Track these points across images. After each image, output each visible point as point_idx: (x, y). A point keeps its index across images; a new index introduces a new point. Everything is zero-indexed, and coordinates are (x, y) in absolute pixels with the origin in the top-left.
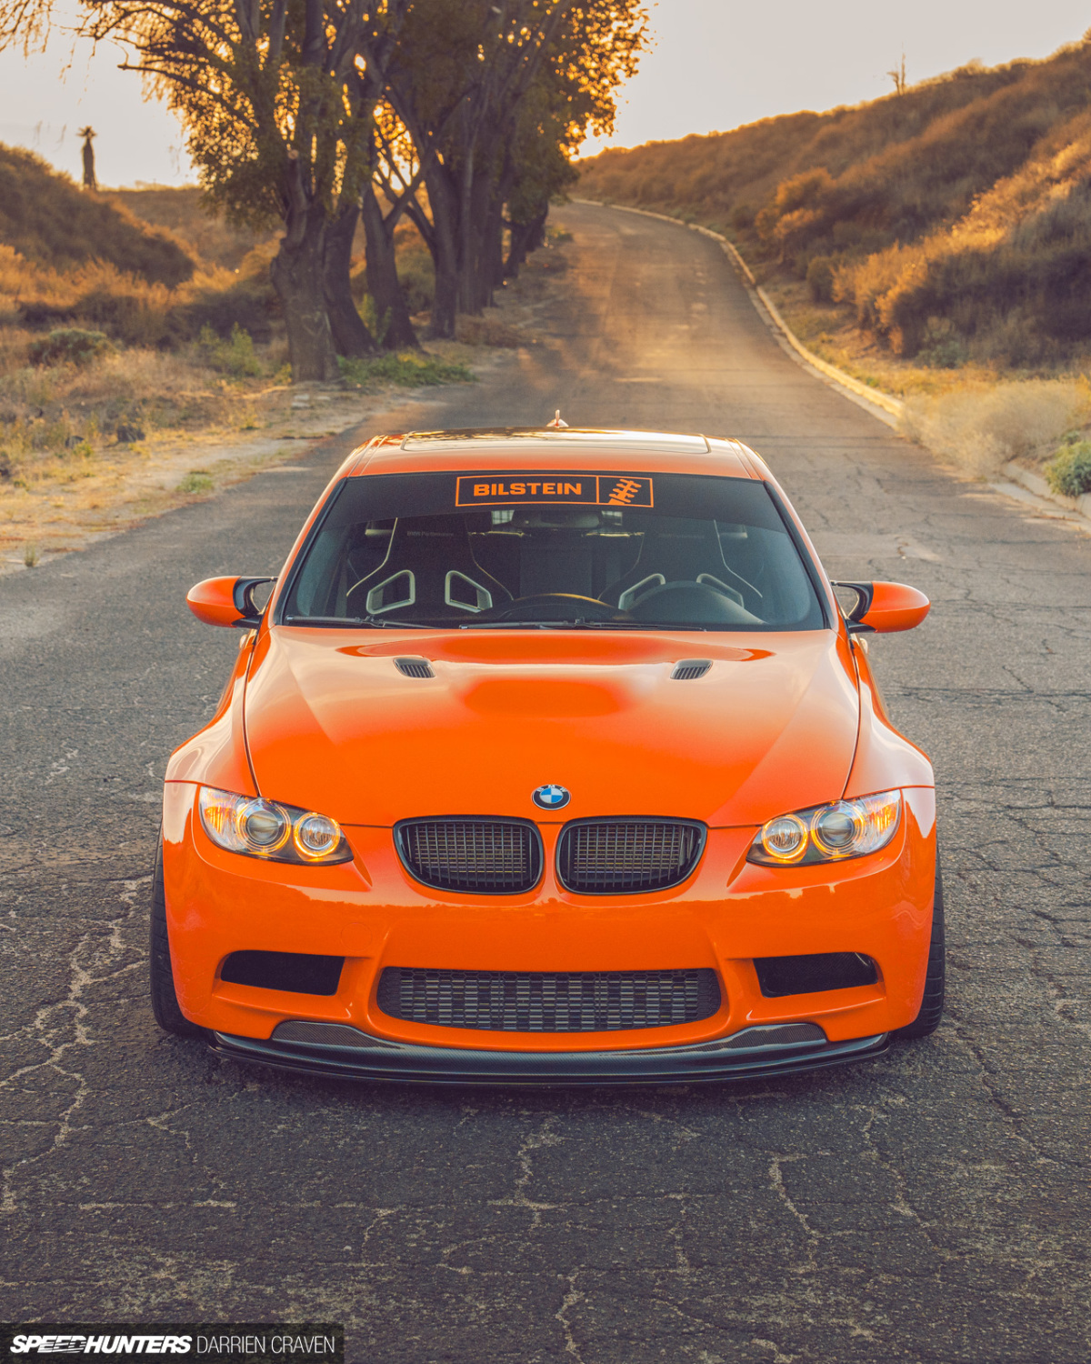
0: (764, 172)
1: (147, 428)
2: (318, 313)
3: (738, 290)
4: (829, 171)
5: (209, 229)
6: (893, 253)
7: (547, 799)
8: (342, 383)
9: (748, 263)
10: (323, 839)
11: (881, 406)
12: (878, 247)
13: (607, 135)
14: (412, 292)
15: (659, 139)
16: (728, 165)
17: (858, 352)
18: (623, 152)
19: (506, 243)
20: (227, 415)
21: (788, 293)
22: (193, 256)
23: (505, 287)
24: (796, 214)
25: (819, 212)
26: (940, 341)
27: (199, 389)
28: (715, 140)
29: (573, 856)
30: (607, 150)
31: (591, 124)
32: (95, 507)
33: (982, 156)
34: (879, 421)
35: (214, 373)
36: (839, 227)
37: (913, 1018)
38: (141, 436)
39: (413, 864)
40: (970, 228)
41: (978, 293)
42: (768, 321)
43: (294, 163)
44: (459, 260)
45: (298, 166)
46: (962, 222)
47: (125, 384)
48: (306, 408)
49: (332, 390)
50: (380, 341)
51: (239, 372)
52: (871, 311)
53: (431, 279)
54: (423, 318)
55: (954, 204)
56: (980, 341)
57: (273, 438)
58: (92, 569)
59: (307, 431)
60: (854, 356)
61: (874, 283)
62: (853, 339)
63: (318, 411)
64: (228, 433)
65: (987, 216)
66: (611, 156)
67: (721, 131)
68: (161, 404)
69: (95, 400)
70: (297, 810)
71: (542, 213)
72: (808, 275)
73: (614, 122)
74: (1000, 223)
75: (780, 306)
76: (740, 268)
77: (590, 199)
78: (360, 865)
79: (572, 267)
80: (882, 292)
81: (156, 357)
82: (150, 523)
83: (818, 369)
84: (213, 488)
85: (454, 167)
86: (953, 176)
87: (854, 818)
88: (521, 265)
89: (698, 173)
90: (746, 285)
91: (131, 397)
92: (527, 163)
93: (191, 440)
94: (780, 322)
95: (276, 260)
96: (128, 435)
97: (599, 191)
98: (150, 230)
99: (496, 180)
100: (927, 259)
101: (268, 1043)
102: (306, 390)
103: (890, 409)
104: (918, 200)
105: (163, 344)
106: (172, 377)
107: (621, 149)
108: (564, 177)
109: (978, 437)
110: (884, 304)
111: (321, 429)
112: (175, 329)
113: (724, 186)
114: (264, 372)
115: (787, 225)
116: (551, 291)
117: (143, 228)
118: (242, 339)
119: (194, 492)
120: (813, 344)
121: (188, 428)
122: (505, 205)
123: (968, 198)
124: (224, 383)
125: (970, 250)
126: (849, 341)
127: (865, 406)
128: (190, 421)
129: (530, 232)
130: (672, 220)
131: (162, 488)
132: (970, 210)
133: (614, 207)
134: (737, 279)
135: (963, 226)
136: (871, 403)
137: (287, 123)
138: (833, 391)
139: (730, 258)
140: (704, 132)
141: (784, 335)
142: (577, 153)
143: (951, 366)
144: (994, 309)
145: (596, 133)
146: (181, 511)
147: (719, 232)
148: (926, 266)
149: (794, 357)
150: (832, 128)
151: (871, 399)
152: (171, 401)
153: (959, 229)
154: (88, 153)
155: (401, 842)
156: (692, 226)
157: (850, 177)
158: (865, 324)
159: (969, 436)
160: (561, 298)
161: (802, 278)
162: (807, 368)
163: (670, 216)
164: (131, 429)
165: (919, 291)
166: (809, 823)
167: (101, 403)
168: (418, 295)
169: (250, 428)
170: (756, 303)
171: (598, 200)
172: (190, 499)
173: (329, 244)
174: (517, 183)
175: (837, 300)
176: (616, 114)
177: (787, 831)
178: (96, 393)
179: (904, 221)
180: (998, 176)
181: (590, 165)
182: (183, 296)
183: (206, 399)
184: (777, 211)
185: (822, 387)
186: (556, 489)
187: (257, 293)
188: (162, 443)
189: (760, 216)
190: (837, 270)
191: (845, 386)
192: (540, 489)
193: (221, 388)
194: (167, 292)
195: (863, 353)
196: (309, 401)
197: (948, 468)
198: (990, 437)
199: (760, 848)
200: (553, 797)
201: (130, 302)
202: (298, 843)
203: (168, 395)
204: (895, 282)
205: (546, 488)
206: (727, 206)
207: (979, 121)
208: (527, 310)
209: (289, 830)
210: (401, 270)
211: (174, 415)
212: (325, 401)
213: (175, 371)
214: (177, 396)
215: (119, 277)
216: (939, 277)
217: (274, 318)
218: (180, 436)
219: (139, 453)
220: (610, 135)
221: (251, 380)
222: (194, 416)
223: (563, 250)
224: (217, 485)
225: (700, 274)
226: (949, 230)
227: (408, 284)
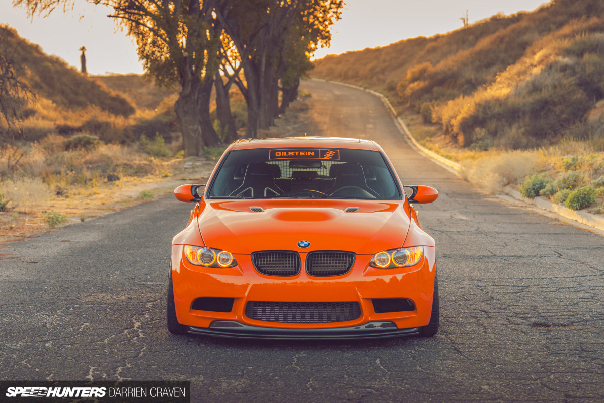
0: (401, 65)
1: (121, 175)
2: (196, 126)
3: (389, 118)
4: (432, 64)
5: (140, 93)
6: (460, 100)
7: (302, 245)
8: (207, 157)
9: (393, 106)
10: (227, 260)
11: (452, 167)
12: (453, 97)
13: (327, 47)
14: (237, 120)
15: (352, 50)
16: (384, 62)
17: (443, 145)
18: (335, 56)
19: (280, 98)
20: (155, 171)
21: (412, 120)
22: (134, 105)
23: (279, 118)
24: (416, 83)
25: (427, 83)
26: (481, 139)
27: (142, 160)
28: (378, 50)
29: (311, 265)
30: (328, 55)
31: (320, 42)
32: (103, 204)
33: (502, 56)
34: (450, 173)
35: (147, 155)
36: (436, 89)
37: (428, 323)
38: (118, 179)
39: (257, 267)
40: (495, 88)
41: (499, 117)
42: (402, 132)
43: (185, 58)
44: (259, 104)
45: (188, 60)
46: (492, 85)
47: (109, 158)
48: (191, 168)
49: (202, 160)
50: (223, 140)
51: (158, 154)
52: (450, 127)
53: (246, 114)
54: (242, 131)
55: (489, 77)
56: (499, 139)
57: (177, 180)
58: (109, 222)
59: (192, 177)
60: (441, 146)
61: (451, 113)
62: (441, 139)
63: (196, 169)
64: (156, 178)
65: (504, 82)
66: (329, 59)
67: (381, 46)
68: (126, 167)
69: (95, 165)
70: (218, 250)
71: (297, 83)
72: (421, 111)
73: (330, 42)
74: (509, 85)
75: (408, 126)
76: (390, 109)
77: (320, 78)
78: (240, 267)
79: (311, 109)
80: (455, 117)
81: (121, 147)
82: (129, 209)
83: (425, 153)
84: (153, 198)
85: (256, 62)
86: (489, 65)
87: (406, 254)
88: (287, 108)
89: (370, 66)
90: (392, 117)
91: (111, 163)
92: (290, 60)
93: (140, 181)
94: (408, 133)
95: (177, 102)
96: (112, 179)
97: (324, 74)
98: (114, 93)
99: (276, 68)
100: (475, 102)
101: (209, 329)
102: (190, 160)
103: (454, 167)
104: (472, 76)
105: (123, 143)
106: (129, 156)
107: (334, 55)
108: (306, 67)
109: (491, 175)
110: (455, 123)
111: (198, 176)
112: (128, 137)
113: (383, 71)
114: (170, 155)
115: (411, 89)
116: (301, 119)
117: (110, 92)
118: (160, 140)
119: (145, 199)
120: (422, 142)
121: (139, 176)
122: (279, 81)
123: (495, 74)
124: (152, 158)
125: (495, 97)
126: (439, 141)
127: (444, 167)
128: (139, 174)
129: (291, 93)
130: (358, 87)
131: (131, 198)
132: (496, 80)
133: (331, 82)
134: (388, 113)
135: (492, 87)
136: (447, 166)
137: (182, 40)
138: (431, 161)
139: (385, 104)
140: (373, 47)
141: (410, 139)
142: (313, 56)
143: (486, 150)
144: (505, 124)
145: (322, 46)
146: (142, 205)
147: (380, 93)
148: (474, 105)
149: (414, 148)
150: (433, 44)
151: (448, 164)
152: (129, 165)
153: (490, 89)
154: (83, 58)
155: (253, 258)
156: (368, 90)
157: (441, 66)
158: (447, 132)
159: (488, 175)
160: (306, 123)
161: (418, 113)
162: (420, 153)
163: (357, 85)
164: (114, 176)
165: (471, 117)
166: (391, 255)
167: (98, 166)
168: (239, 121)
169: (166, 176)
170: (397, 124)
171: (324, 79)
172: (144, 201)
173: (200, 96)
174: (285, 69)
175: (434, 122)
176: (331, 37)
177: (383, 258)
178: (95, 162)
179: (466, 86)
180: (509, 65)
181: (319, 62)
182: (131, 122)
183: (145, 164)
184: (407, 82)
185: (426, 160)
186: (305, 153)
187: (165, 120)
188: (128, 182)
189: (399, 84)
190: (434, 108)
191: (436, 160)
192: (299, 154)
193: (151, 161)
194: (124, 119)
195: (445, 145)
196: (192, 165)
197: (479, 189)
198: (497, 175)
199: (374, 263)
200: (305, 244)
201: (107, 124)
202: (218, 261)
203: (128, 163)
204: (460, 113)
205: (301, 153)
206: (384, 81)
207: (501, 40)
208: (290, 128)
209: (215, 258)
210: (233, 110)
211: (131, 171)
212: (200, 165)
213: (130, 153)
214: (132, 163)
215: (102, 113)
216: (480, 110)
217: (173, 131)
218: (135, 179)
219: (118, 186)
220: (329, 47)
221: (164, 158)
222: (141, 172)
223: (307, 102)
224: (155, 197)
225: (371, 112)
226: (486, 89)
227: (235, 117)
